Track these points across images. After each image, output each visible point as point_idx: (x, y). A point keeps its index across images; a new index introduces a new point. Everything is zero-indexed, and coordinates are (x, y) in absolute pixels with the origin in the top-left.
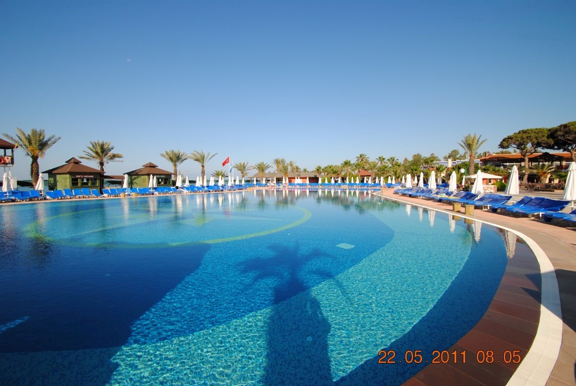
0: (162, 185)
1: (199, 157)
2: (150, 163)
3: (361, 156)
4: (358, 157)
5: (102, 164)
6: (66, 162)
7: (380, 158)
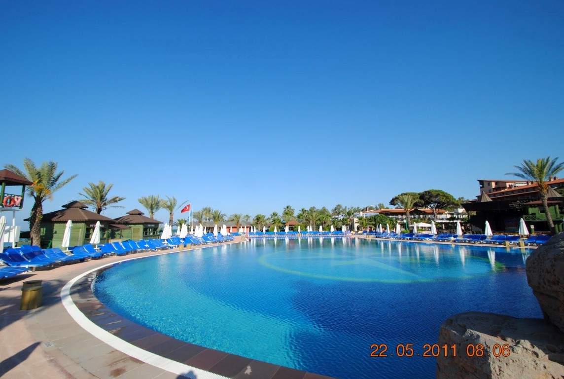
0: (151, 236)
1: (169, 204)
2: (136, 210)
3: (288, 207)
4: (285, 208)
5: (99, 210)
6: (63, 206)
7: (302, 210)
